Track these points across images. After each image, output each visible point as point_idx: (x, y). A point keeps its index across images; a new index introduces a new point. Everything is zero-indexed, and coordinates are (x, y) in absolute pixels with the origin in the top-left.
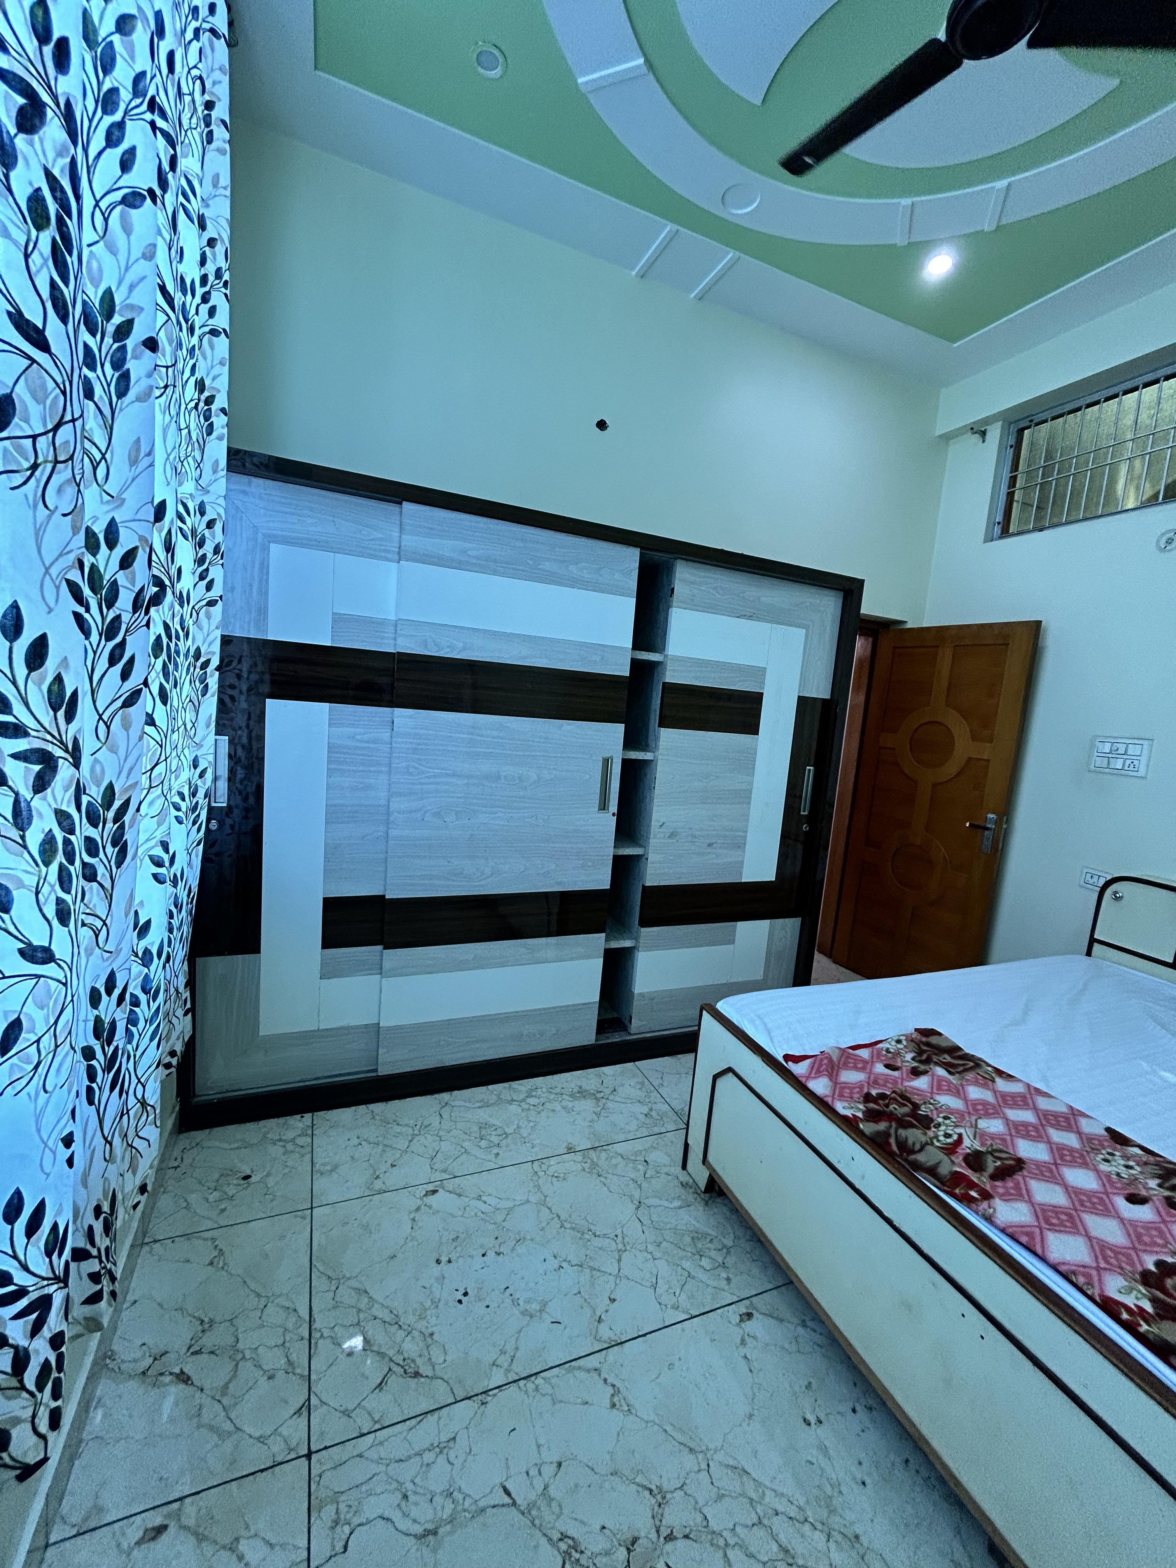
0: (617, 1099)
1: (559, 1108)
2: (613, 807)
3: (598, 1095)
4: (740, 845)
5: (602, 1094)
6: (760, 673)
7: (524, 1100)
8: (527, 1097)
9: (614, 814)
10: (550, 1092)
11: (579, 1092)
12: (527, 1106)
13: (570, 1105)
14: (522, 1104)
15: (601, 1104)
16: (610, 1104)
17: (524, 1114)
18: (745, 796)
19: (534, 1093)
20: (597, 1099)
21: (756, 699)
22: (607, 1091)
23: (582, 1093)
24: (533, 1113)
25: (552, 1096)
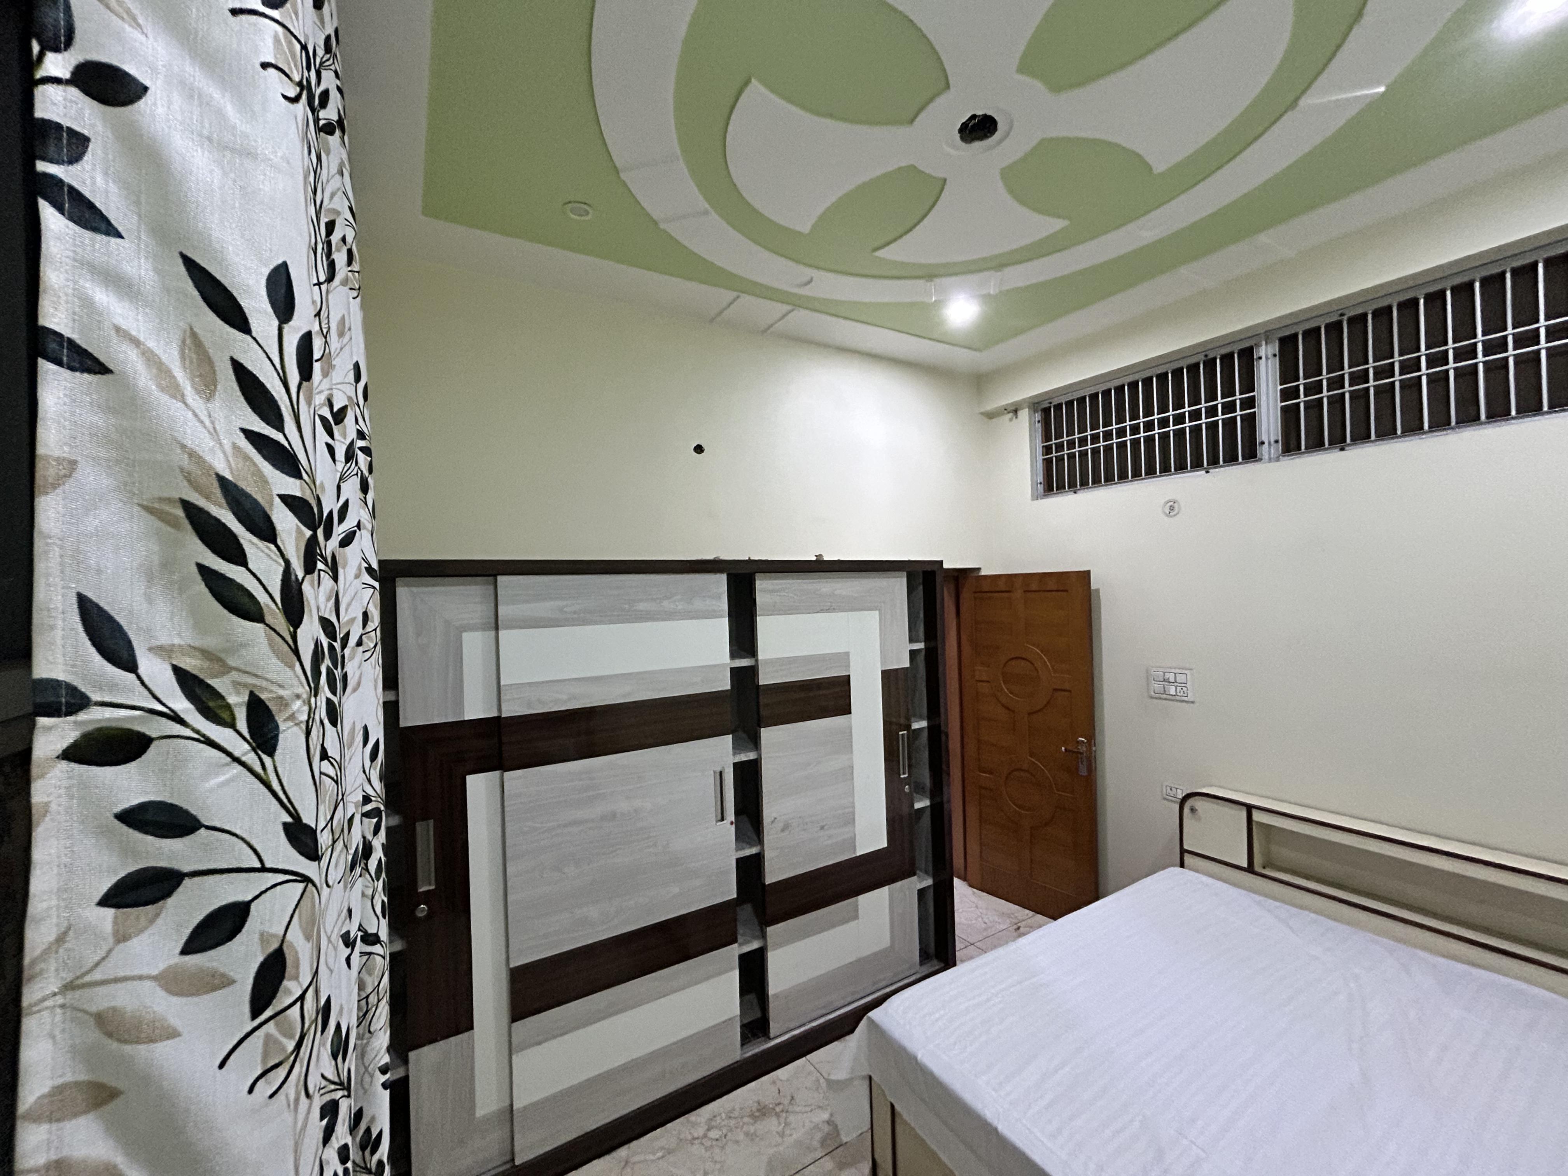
0: (798, 1109)
1: (741, 1137)
2: (730, 815)
3: (778, 1109)
4: (850, 820)
5: (781, 1107)
6: (845, 657)
7: (705, 1136)
8: (709, 1130)
9: (732, 823)
10: (730, 1117)
11: (758, 1110)
12: (708, 1143)
13: (752, 1129)
14: (704, 1141)
15: (782, 1120)
16: (791, 1118)
17: (708, 1154)
18: (848, 773)
19: (713, 1123)
20: (778, 1115)
21: (844, 682)
22: (786, 1102)
23: (762, 1112)
24: (717, 1150)
25: (733, 1122)
